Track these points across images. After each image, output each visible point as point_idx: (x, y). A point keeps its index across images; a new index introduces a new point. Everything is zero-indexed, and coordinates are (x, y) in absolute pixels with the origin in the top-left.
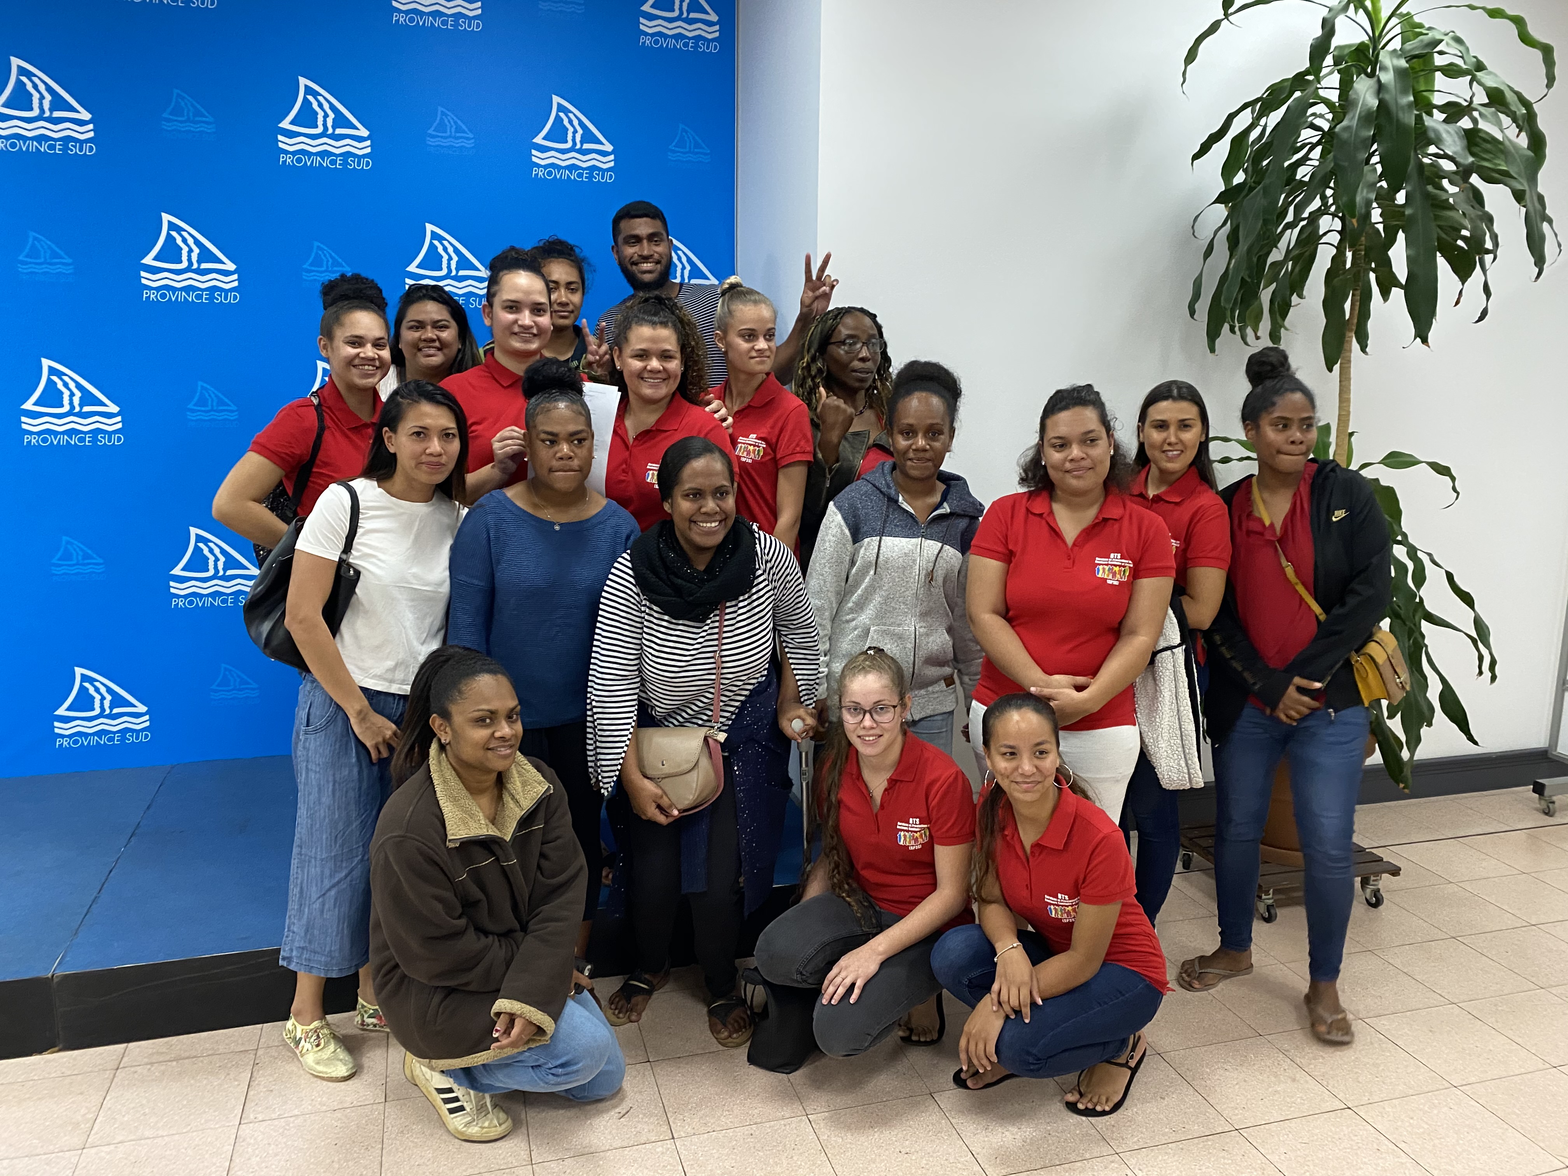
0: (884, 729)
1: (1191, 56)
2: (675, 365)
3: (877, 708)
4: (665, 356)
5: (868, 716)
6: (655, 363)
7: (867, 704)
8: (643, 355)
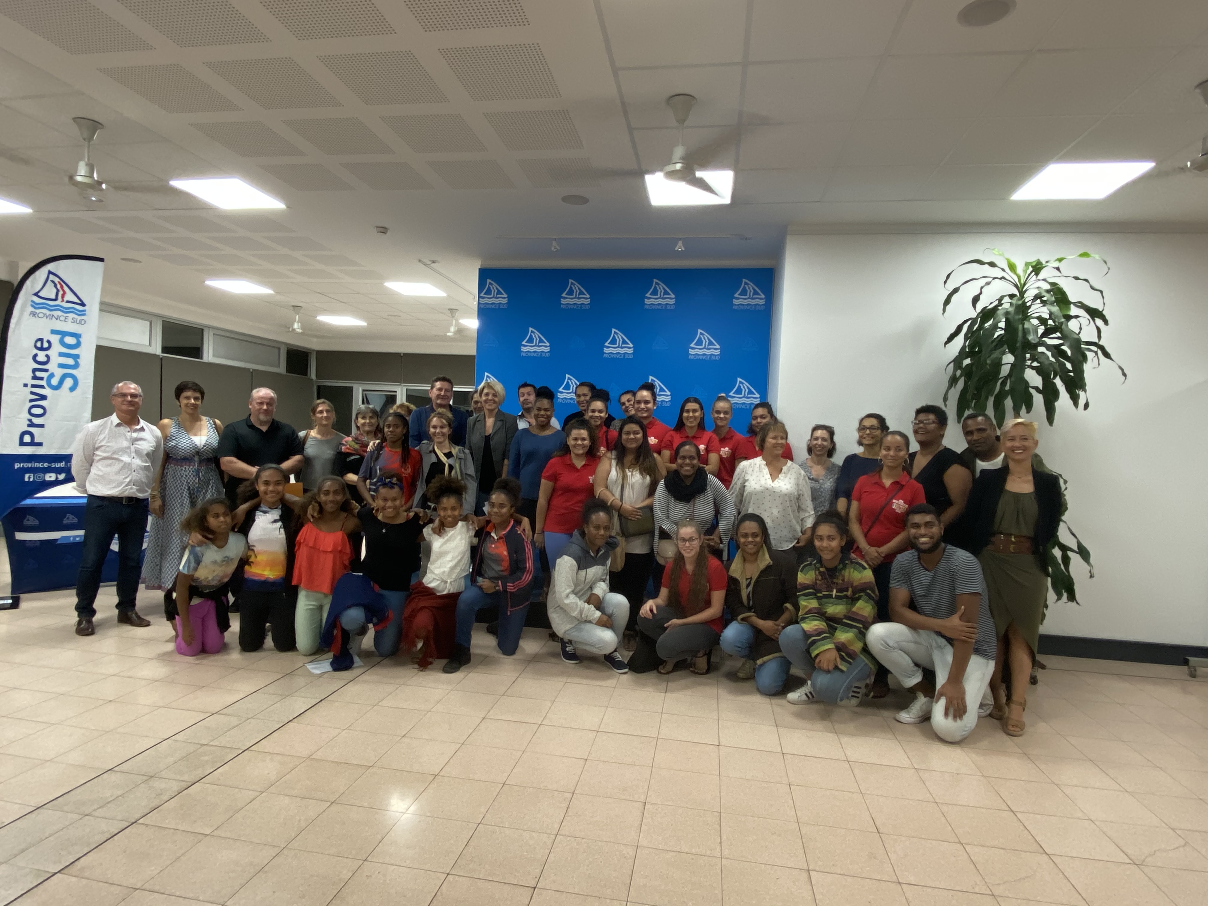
0: (693, 547)
1: (947, 302)
2: (586, 442)
3: (691, 539)
4: (583, 439)
5: (687, 542)
6: (580, 442)
7: (687, 537)
8: (576, 439)
